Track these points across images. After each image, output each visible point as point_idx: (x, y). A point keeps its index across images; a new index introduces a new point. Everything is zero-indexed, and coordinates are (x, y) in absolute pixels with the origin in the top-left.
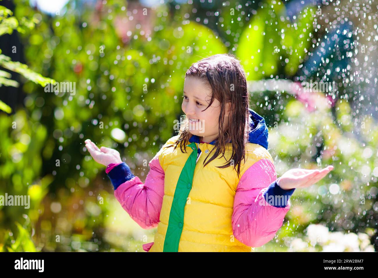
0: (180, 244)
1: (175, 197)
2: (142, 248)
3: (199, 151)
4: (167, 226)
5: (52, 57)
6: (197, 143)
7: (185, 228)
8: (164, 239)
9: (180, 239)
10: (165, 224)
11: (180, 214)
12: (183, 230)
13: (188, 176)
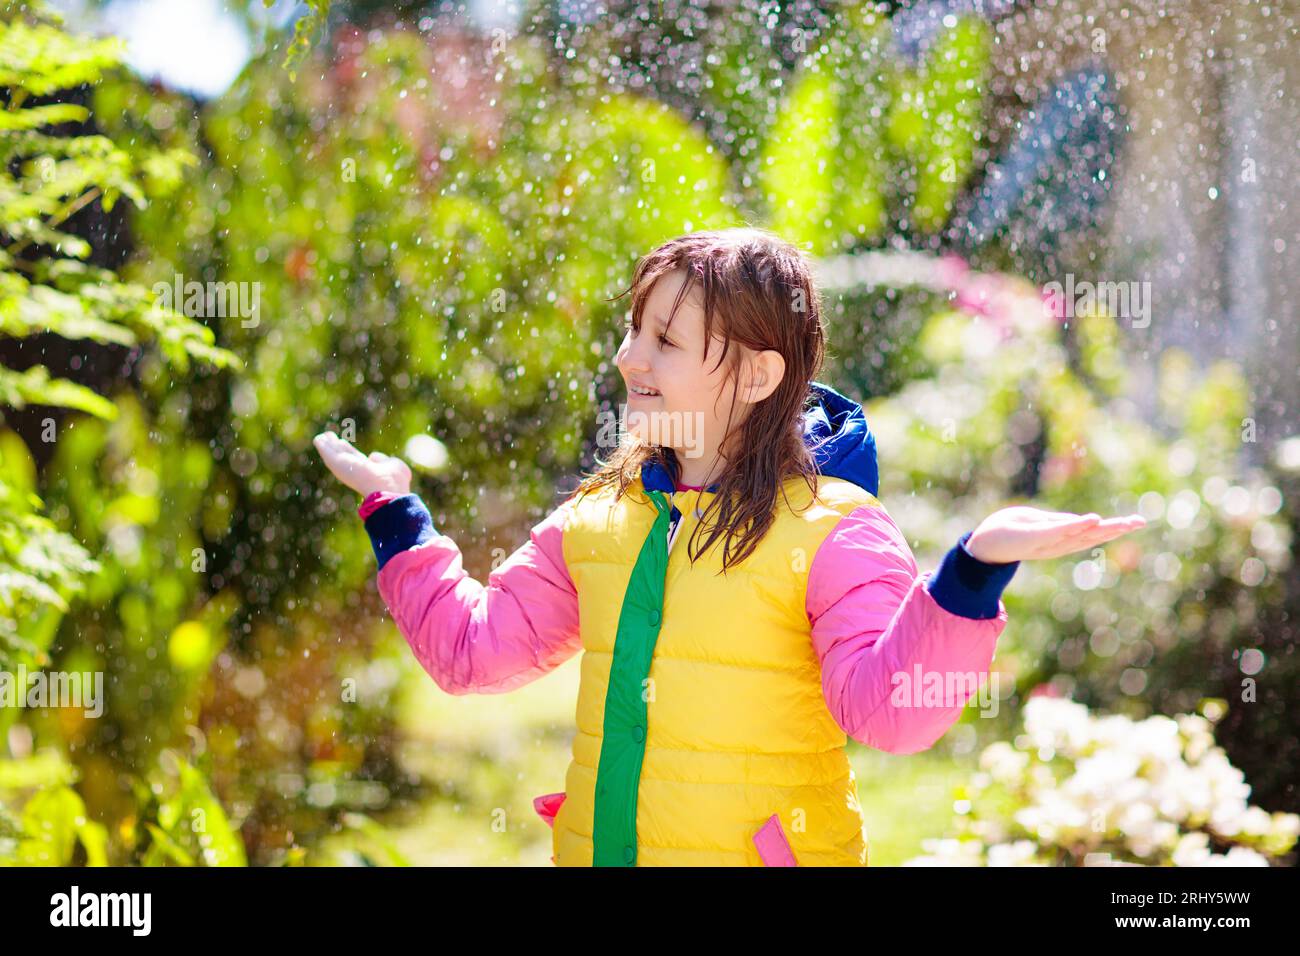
0: (640, 789)
1: (616, 651)
2: (533, 808)
3: (675, 515)
4: (600, 741)
5: (211, 229)
6: (668, 492)
7: (651, 742)
8: (595, 780)
9: (641, 775)
10: (595, 736)
11: (634, 701)
12: (648, 748)
13: (650, 592)
